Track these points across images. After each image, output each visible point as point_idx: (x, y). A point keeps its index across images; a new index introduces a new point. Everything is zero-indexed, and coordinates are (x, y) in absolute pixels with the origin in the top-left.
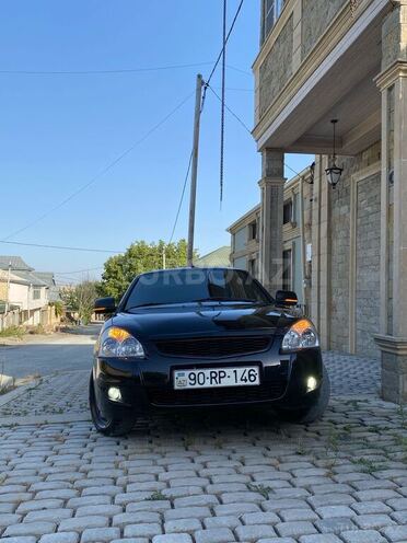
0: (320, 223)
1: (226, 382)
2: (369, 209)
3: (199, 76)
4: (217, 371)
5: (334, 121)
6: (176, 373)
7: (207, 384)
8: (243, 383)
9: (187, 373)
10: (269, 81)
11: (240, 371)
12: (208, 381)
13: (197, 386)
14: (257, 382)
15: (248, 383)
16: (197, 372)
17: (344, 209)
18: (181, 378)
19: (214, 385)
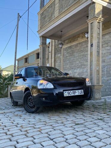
0: (52, 58)
1: (77, 94)
2: (67, 55)
3: (18, 14)
4: (74, 91)
5: (61, 31)
6: (64, 92)
7: (72, 95)
8: (80, 94)
9: (67, 92)
10: (44, 18)
11: (79, 91)
12: (72, 94)
13: (70, 95)
14: (83, 94)
15: (81, 94)
16: (69, 92)
17: (59, 55)
18: (65, 93)
19: (74, 95)
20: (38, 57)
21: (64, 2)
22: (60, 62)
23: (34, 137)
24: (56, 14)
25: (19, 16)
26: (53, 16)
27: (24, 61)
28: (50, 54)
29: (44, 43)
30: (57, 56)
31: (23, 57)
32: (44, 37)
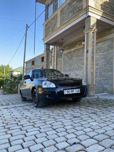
0: (54, 62)
1: (74, 92)
2: (67, 59)
3: (27, 24)
4: (72, 90)
5: (62, 39)
6: (64, 91)
7: (71, 93)
8: (77, 92)
9: (67, 90)
10: (48, 28)
11: (77, 90)
12: (71, 92)
13: (69, 93)
14: (80, 92)
15: (78, 92)
16: (68, 90)
17: (60, 59)
18: (65, 92)
19: (72, 93)
20: (43, 61)
21: (64, 15)
22: (61, 65)
23: (40, 127)
24: (58, 25)
25: (27, 27)
26: (55, 27)
27: (31, 63)
28: (53, 58)
29: (48, 49)
30: (58, 60)
31: (30, 60)
32: (48, 45)
